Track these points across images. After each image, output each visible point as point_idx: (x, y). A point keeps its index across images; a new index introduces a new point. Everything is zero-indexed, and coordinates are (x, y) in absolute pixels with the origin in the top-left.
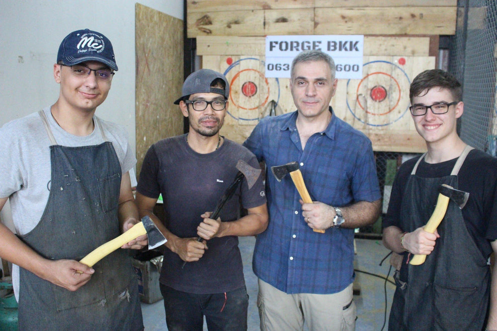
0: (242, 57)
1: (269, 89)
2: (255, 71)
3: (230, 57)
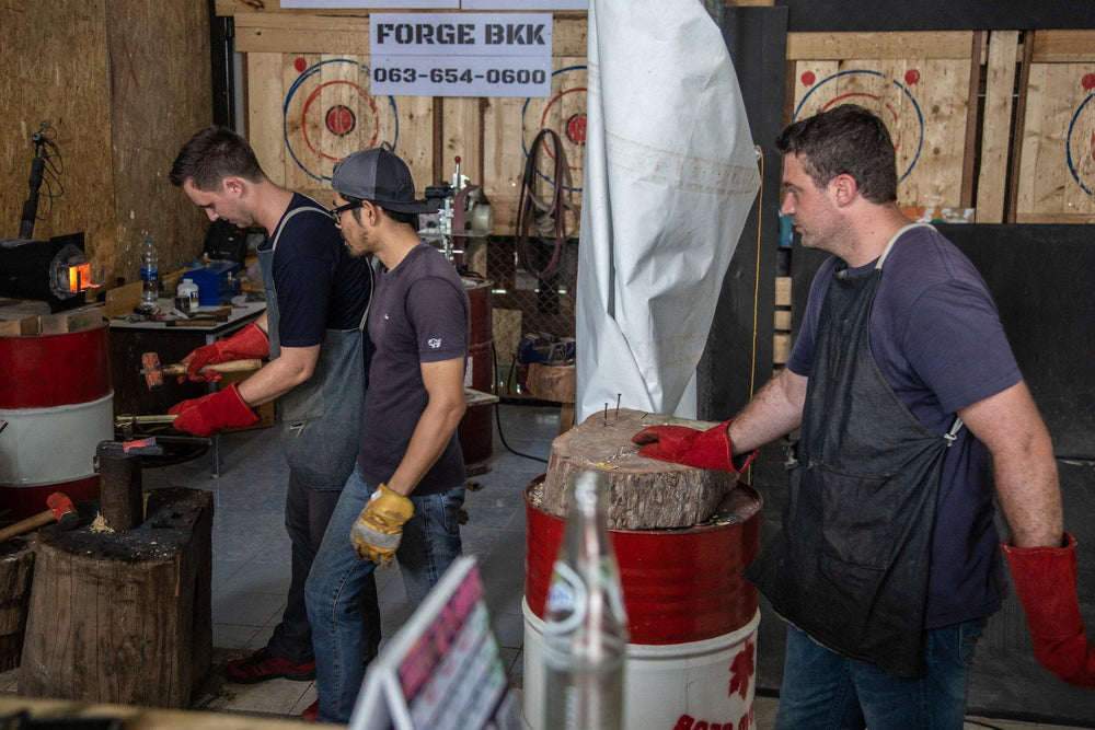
0: (325, 58)
1: (377, 119)
2: (351, 84)
3: (301, 56)
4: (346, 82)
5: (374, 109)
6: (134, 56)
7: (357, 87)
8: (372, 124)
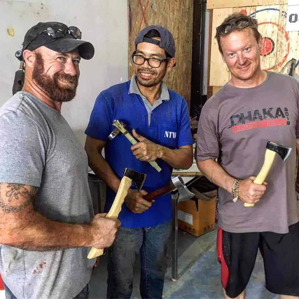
0: (258, 8)
1: (289, 44)
2: (274, 23)
3: (244, 8)
4: (271, 23)
5: (287, 39)
6: (146, 8)
7: (278, 26)
8: (285, 48)
